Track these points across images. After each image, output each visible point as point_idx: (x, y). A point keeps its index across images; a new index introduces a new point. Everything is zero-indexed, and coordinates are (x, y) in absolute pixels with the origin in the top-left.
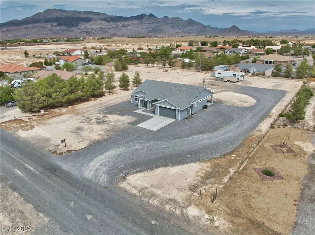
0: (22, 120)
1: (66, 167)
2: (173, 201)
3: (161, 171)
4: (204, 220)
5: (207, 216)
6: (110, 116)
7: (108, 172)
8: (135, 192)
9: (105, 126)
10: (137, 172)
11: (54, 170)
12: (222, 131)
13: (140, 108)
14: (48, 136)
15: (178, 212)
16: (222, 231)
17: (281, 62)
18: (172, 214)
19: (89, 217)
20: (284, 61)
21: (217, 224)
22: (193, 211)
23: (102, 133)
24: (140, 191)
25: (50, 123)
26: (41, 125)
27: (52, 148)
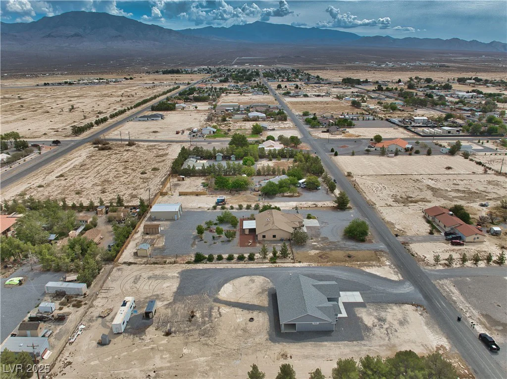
9: (383, 314)
14: (425, 328)
25: (422, 348)
26: (430, 348)
27: (425, 314)
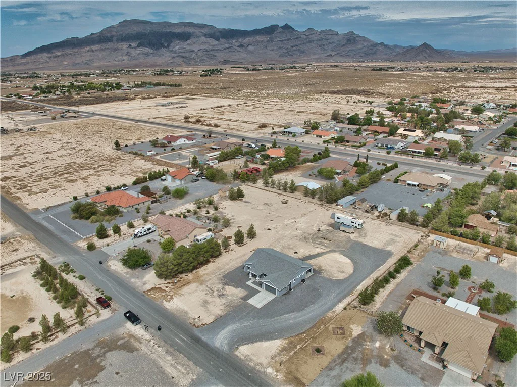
0: (160, 288)
1: (204, 338)
2: (261, 364)
3: (258, 344)
4: (273, 375)
5: (275, 373)
6: (227, 287)
7: (228, 344)
8: (242, 357)
9: (224, 301)
10: (244, 344)
11: (197, 340)
12: (307, 310)
13: (251, 279)
14: (186, 309)
15: (262, 370)
16: (280, 380)
17: (427, 186)
18: (259, 371)
19: (221, 370)
20: (430, 186)
21: (278, 377)
22: (269, 370)
23: (222, 307)
24: (245, 357)
25: (183, 293)
26: (177, 296)
27: (192, 321)
